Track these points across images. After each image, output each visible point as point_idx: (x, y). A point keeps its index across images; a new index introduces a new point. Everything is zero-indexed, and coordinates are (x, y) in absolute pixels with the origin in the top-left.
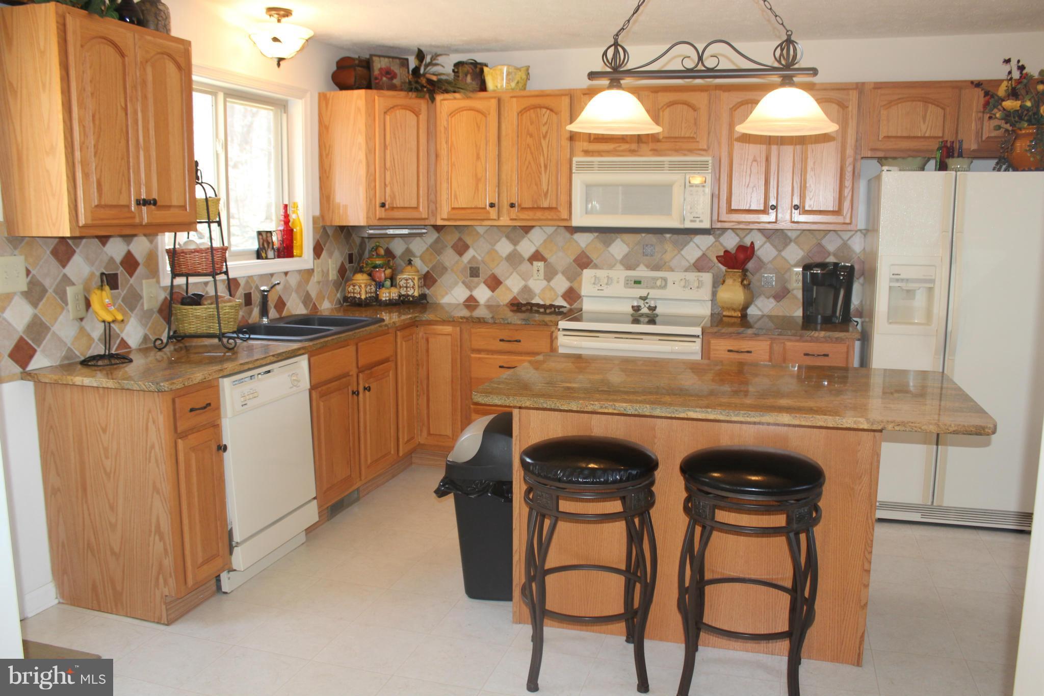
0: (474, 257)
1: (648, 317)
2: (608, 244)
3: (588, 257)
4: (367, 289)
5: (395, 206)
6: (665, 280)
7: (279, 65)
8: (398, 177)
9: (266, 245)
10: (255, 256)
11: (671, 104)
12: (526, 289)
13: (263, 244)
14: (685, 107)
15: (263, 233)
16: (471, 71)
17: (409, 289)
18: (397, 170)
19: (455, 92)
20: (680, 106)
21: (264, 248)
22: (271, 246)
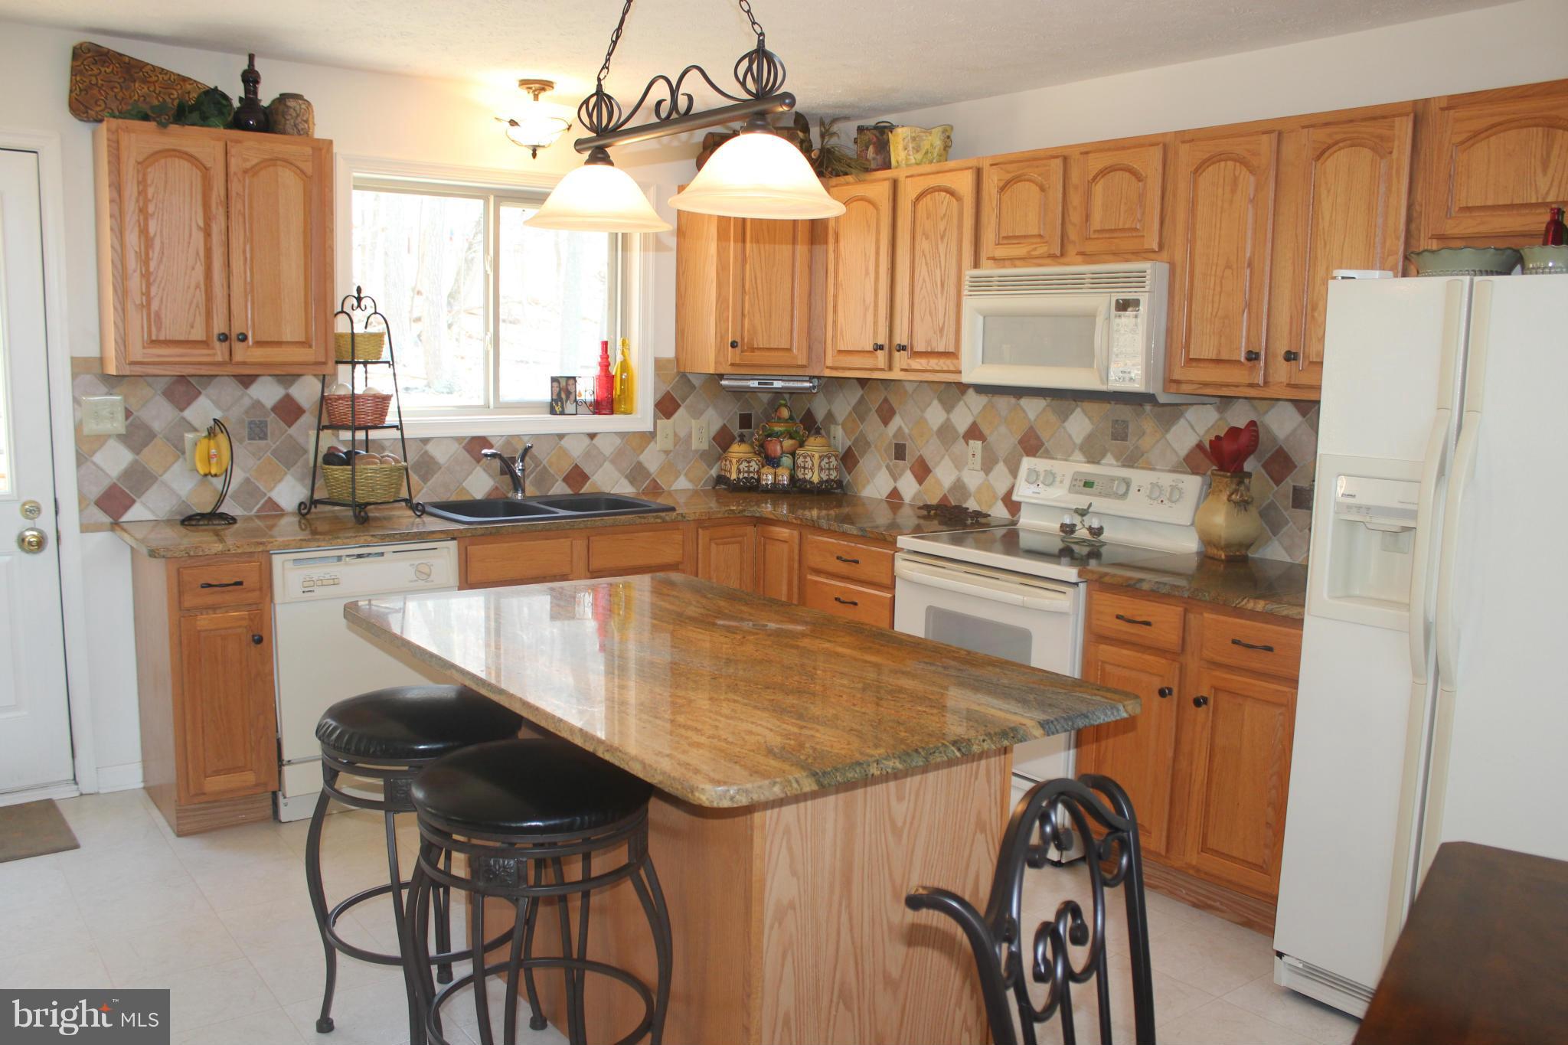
0: (900, 429)
1: (1089, 545)
2: (1064, 416)
3: (1038, 438)
4: (741, 467)
5: (756, 346)
6: (1127, 483)
7: (534, 155)
8: (761, 303)
9: (563, 396)
10: (548, 409)
11: (1104, 172)
12: (959, 486)
13: (559, 394)
14: (1127, 175)
15: (560, 380)
16: (875, 139)
17: (806, 471)
18: (760, 293)
19: (846, 174)
20: (1119, 174)
21: (561, 399)
22: (572, 397)
